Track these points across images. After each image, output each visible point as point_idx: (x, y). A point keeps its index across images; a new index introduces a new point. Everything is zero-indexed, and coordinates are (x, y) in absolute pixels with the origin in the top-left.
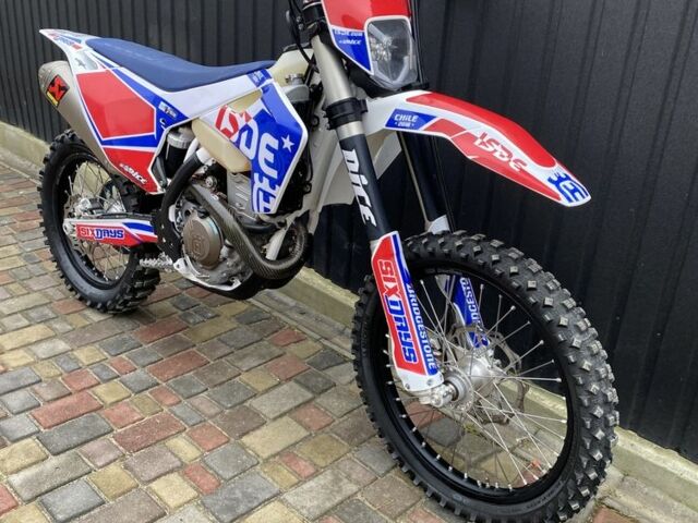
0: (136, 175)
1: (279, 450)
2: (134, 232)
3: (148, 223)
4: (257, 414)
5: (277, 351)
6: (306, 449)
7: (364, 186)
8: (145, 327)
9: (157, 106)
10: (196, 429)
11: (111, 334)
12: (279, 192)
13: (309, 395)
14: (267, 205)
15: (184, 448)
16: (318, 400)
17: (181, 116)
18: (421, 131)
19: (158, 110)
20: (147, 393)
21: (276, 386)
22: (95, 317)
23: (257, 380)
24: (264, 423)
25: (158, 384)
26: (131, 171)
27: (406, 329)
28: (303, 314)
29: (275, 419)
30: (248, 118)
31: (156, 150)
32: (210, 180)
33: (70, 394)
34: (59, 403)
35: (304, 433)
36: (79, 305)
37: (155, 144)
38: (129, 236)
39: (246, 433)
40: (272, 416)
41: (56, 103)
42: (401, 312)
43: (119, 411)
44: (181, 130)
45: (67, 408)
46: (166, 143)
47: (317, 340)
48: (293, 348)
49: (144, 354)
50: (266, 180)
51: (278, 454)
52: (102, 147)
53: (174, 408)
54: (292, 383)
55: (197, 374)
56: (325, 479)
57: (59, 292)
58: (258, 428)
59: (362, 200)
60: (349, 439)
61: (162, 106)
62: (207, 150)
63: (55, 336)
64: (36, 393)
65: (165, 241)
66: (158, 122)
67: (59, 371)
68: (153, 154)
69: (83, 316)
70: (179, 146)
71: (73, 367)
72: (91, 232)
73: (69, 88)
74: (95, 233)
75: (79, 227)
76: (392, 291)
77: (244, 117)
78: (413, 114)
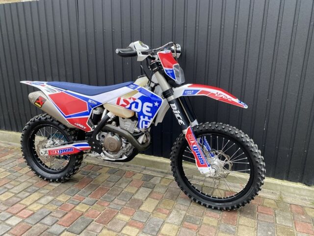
0: (82, 126)
1: (154, 208)
2: (78, 148)
3: (87, 143)
4: (139, 200)
5: (130, 179)
6: (162, 206)
7: (179, 114)
8: (77, 184)
9: (87, 101)
10: (122, 211)
11: (66, 189)
12: (152, 120)
13: (151, 190)
14: (146, 125)
15: (123, 217)
16: (155, 190)
17: (99, 103)
18: (196, 95)
19: (89, 103)
20: (95, 204)
21: (137, 190)
22: (56, 185)
23: (131, 189)
24: (143, 202)
25: (97, 201)
26: (80, 125)
27: (200, 154)
28: (128, 166)
29: (145, 200)
30: (134, 99)
32: (114, 122)
33: (67, 213)
34: (66, 217)
35: (157, 201)
36: (46, 183)
37: (89, 115)
38: (75, 149)
39: (140, 207)
40: (144, 199)
41: (40, 106)
42: (197, 150)
43: (91, 213)
44: (98, 108)
45: (70, 218)
46: (92, 113)
47: (140, 173)
48: (134, 177)
49: (84, 192)
50: (146, 118)
51: (154, 210)
52: (66, 119)
53: (110, 206)
54: (142, 188)
55: (109, 193)
56: (174, 213)
57: (35, 180)
58: (142, 204)
59: (179, 118)
60: (172, 199)
61: (90, 101)
62: (112, 112)
63: (44, 196)
64: (53, 216)
65: (94, 147)
66: (89, 106)
67: (56, 207)
68: (88, 118)
69: (50, 186)
70: (98, 114)
71: (60, 204)
72: (56, 152)
73: (46, 100)
74: (59, 152)
75: (49, 151)
76: (194, 144)
77: (132, 99)
78: (192, 90)
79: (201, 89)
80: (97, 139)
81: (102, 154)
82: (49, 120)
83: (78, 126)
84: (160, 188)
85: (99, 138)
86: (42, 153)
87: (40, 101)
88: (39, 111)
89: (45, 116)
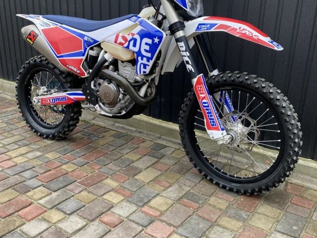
0: (75, 70)
1: (152, 179)
2: (72, 97)
3: (82, 92)
4: (137, 168)
5: (136, 146)
6: (163, 178)
7: (188, 56)
8: (73, 144)
9: (83, 38)
10: (113, 176)
11: (58, 147)
12: (151, 63)
13: (157, 160)
14: (145, 70)
15: (111, 183)
16: (161, 161)
17: (95, 41)
18: (212, 30)
20: (85, 166)
21: (140, 158)
22: (49, 142)
23: (133, 156)
24: (142, 171)
25: (89, 163)
27: (211, 113)
28: (140, 133)
29: (145, 169)
30: (133, 35)
31: (84, 58)
32: (111, 67)
33: (51, 170)
34: (47, 173)
35: (160, 173)
36: (40, 138)
37: (84, 55)
38: (69, 99)
39: (134, 176)
40: (144, 168)
41: (32, 43)
42: (208, 106)
43: (76, 173)
44: (94, 48)
45: (52, 175)
46: (88, 54)
47: (151, 141)
48: (142, 145)
49: (78, 153)
50: (145, 59)
51: (152, 180)
52: (57, 59)
53: (101, 170)
54: (147, 156)
55: (105, 157)
56: (176, 186)
57: (29, 134)
58: (139, 173)
59: (187, 62)
60: (179, 172)
61: (86, 38)
62: (110, 53)
63: (33, 150)
64: (35, 171)
65: (89, 98)
66: (84, 45)
67: (41, 162)
68: (82, 59)
69: (43, 142)
70: (94, 55)
71: (47, 160)
72: (48, 101)
73: (38, 36)
74: (51, 100)
75: (42, 99)
76: (204, 98)
77: (131, 35)
78: (207, 24)
79: (219, 22)
80: (92, 87)
81: (97, 106)
82: (44, 62)
83: (71, 69)
84: (169, 159)
85: (95, 86)
86: (34, 102)
87: (32, 37)
88: (34, 51)
89: (41, 58)
